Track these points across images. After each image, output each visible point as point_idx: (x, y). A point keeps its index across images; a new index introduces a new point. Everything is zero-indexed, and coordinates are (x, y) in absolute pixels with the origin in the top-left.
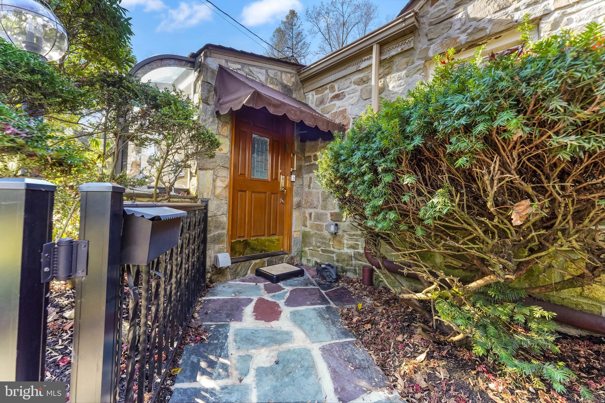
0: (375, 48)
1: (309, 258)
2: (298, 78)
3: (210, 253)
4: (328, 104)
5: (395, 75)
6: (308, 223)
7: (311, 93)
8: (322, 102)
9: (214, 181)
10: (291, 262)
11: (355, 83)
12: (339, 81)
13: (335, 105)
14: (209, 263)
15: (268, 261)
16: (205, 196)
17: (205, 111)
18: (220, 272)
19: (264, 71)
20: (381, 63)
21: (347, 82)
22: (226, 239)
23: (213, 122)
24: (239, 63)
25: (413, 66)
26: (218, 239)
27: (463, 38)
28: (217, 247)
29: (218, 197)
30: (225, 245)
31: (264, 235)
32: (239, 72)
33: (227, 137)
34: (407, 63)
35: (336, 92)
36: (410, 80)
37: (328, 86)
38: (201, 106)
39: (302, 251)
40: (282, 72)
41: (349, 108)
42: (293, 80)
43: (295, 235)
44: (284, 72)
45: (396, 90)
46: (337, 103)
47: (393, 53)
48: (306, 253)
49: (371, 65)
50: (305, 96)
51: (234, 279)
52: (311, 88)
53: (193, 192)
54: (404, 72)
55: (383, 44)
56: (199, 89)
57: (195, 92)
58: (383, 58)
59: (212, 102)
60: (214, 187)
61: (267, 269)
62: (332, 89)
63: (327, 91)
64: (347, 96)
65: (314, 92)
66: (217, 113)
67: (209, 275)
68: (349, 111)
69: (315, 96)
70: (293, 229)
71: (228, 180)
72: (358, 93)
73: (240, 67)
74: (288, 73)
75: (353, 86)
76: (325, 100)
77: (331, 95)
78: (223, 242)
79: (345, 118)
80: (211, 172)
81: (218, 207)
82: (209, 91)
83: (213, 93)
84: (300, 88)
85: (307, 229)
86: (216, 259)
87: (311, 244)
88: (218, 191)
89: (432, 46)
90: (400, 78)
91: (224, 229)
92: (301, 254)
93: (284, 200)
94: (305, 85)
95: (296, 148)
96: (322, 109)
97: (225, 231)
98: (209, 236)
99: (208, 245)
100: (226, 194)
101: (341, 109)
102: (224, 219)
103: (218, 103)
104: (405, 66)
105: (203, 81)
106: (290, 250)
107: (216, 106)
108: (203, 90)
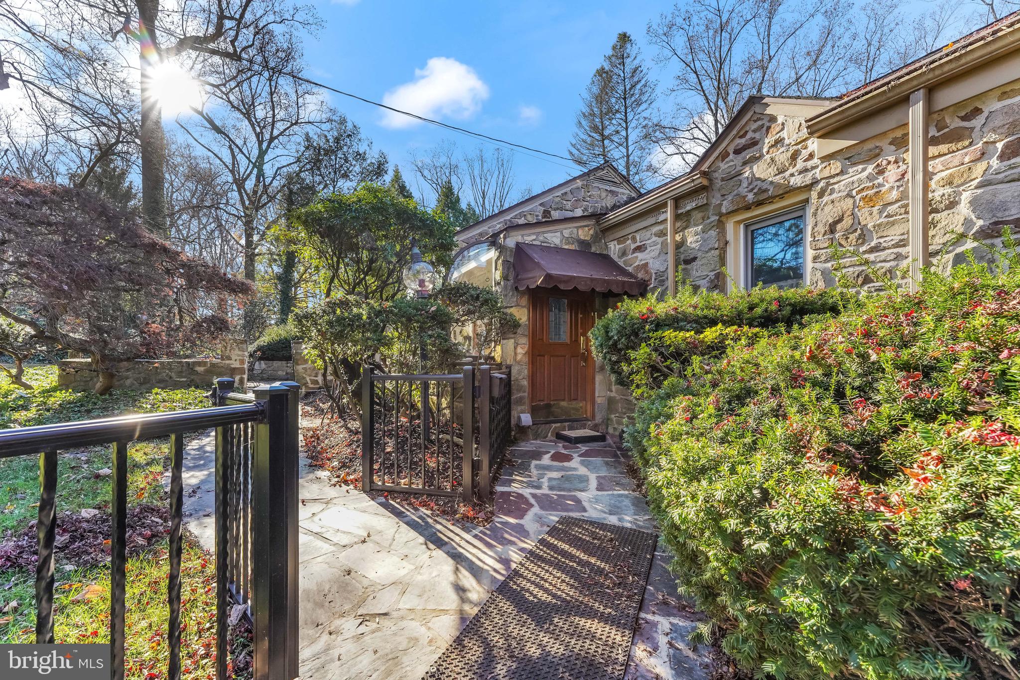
0: (670, 204)
1: (616, 426)
2: (597, 228)
3: (514, 413)
4: (630, 256)
5: (692, 230)
6: (614, 388)
7: (612, 243)
8: (624, 253)
9: (515, 348)
10: (595, 428)
11: (656, 235)
12: (641, 232)
13: (637, 257)
14: (513, 422)
15: (569, 426)
16: (508, 363)
17: (505, 287)
18: (523, 430)
19: (558, 234)
20: (677, 217)
21: (648, 234)
22: (527, 401)
23: (513, 294)
24: (534, 234)
25: (708, 221)
26: (520, 401)
27: (750, 197)
28: (519, 408)
29: (519, 363)
30: (526, 407)
31: (564, 400)
32: (534, 243)
33: (524, 307)
34: (703, 219)
35: (638, 244)
36: (706, 236)
37: (630, 237)
38: (502, 283)
39: (608, 419)
40: (578, 228)
41: (651, 261)
42: (591, 232)
43: (599, 400)
44: (581, 227)
45: (693, 245)
46: (640, 255)
47: (688, 208)
48: (612, 420)
49: (666, 220)
50: (607, 246)
51: (536, 439)
52: (611, 237)
53: (498, 360)
54: (700, 227)
55: (678, 200)
56: (500, 267)
57: (496, 269)
58: (680, 212)
59: (511, 277)
60: (516, 354)
61: (566, 433)
62: (634, 240)
63: (629, 242)
64: (649, 249)
65: (616, 242)
66: (516, 288)
67: (513, 433)
68: (651, 265)
69: (618, 247)
70: (597, 394)
71: (527, 347)
72: (659, 246)
73: (534, 237)
74: (585, 226)
75: (654, 239)
76: (627, 251)
77: (633, 246)
78: (524, 404)
79: (647, 272)
80: (513, 340)
81: (519, 372)
82: (509, 269)
83: (512, 269)
84: (600, 239)
85: (613, 394)
86: (519, 418)
87: (617, 411)
88: (519, 357)
89: (724, 203)
90: (696, 234)
91: (524, 392)
92: (607, 421)
93: (585, 362)
94: (606, 234)
95: (597, 307)
96: (624, 261)
97: (526, 394)
98: (513, 397)
99: (512, 406)
100: (526, 359)
101: (643, 262)
102: (525, 383)
103: (517, 279)
104: (701, 221)
105: (503, 261)
106: (594, 416)
107: (515, 282)
108: (503, 269)
